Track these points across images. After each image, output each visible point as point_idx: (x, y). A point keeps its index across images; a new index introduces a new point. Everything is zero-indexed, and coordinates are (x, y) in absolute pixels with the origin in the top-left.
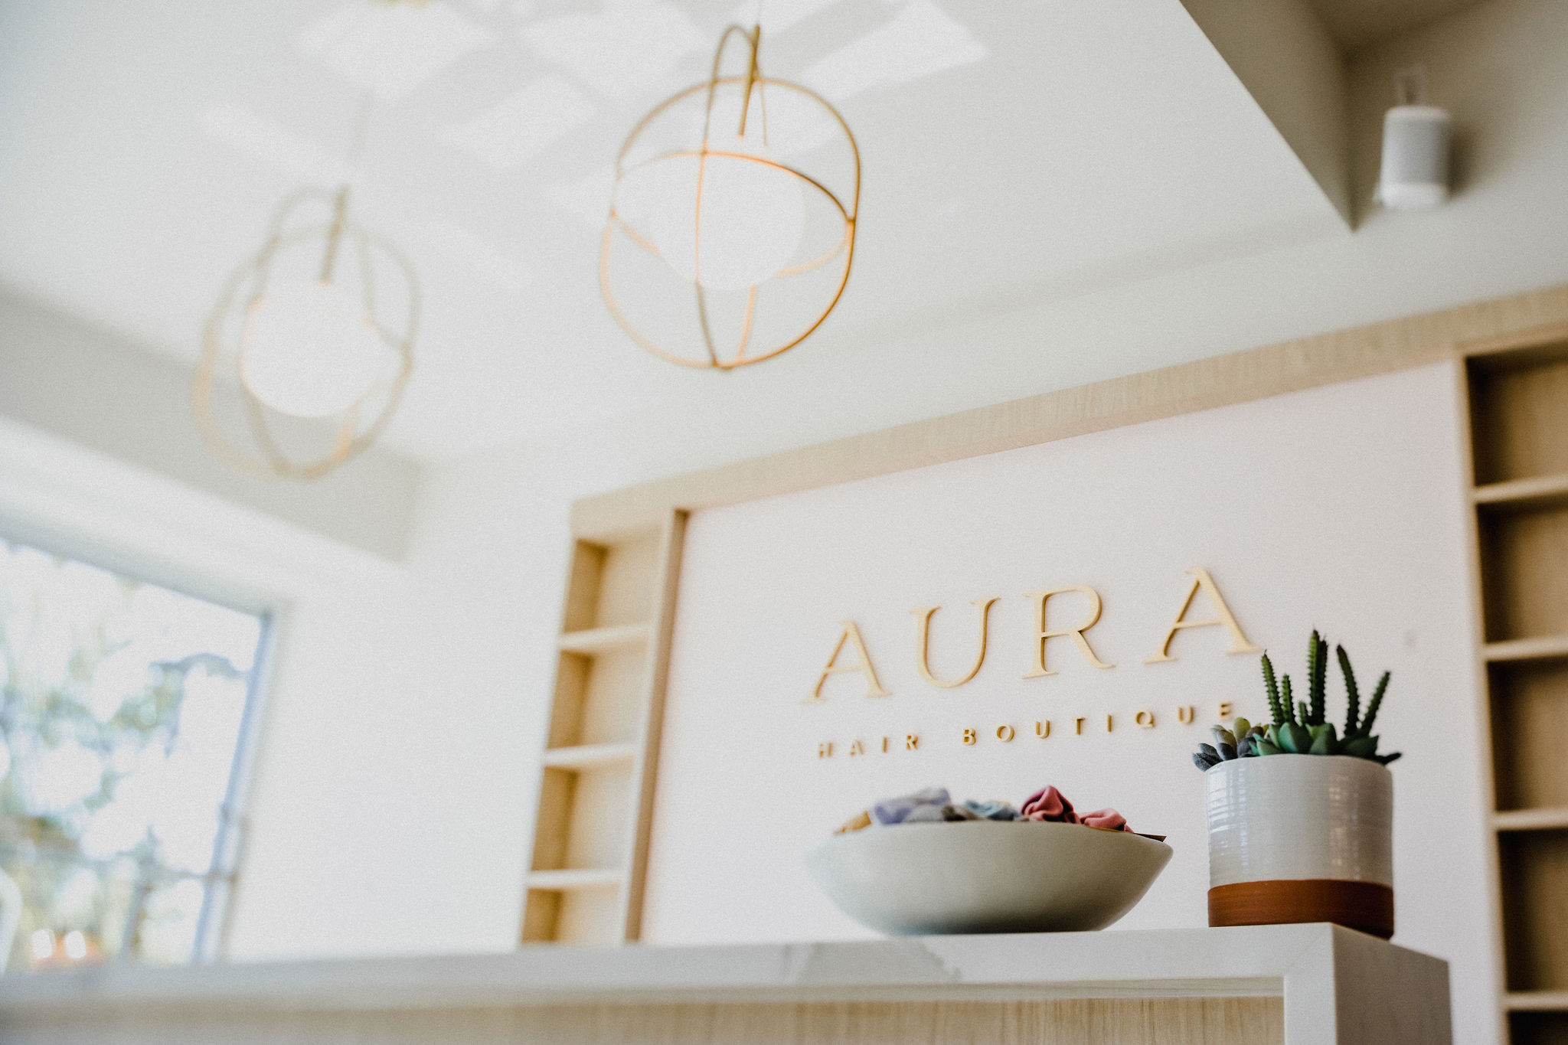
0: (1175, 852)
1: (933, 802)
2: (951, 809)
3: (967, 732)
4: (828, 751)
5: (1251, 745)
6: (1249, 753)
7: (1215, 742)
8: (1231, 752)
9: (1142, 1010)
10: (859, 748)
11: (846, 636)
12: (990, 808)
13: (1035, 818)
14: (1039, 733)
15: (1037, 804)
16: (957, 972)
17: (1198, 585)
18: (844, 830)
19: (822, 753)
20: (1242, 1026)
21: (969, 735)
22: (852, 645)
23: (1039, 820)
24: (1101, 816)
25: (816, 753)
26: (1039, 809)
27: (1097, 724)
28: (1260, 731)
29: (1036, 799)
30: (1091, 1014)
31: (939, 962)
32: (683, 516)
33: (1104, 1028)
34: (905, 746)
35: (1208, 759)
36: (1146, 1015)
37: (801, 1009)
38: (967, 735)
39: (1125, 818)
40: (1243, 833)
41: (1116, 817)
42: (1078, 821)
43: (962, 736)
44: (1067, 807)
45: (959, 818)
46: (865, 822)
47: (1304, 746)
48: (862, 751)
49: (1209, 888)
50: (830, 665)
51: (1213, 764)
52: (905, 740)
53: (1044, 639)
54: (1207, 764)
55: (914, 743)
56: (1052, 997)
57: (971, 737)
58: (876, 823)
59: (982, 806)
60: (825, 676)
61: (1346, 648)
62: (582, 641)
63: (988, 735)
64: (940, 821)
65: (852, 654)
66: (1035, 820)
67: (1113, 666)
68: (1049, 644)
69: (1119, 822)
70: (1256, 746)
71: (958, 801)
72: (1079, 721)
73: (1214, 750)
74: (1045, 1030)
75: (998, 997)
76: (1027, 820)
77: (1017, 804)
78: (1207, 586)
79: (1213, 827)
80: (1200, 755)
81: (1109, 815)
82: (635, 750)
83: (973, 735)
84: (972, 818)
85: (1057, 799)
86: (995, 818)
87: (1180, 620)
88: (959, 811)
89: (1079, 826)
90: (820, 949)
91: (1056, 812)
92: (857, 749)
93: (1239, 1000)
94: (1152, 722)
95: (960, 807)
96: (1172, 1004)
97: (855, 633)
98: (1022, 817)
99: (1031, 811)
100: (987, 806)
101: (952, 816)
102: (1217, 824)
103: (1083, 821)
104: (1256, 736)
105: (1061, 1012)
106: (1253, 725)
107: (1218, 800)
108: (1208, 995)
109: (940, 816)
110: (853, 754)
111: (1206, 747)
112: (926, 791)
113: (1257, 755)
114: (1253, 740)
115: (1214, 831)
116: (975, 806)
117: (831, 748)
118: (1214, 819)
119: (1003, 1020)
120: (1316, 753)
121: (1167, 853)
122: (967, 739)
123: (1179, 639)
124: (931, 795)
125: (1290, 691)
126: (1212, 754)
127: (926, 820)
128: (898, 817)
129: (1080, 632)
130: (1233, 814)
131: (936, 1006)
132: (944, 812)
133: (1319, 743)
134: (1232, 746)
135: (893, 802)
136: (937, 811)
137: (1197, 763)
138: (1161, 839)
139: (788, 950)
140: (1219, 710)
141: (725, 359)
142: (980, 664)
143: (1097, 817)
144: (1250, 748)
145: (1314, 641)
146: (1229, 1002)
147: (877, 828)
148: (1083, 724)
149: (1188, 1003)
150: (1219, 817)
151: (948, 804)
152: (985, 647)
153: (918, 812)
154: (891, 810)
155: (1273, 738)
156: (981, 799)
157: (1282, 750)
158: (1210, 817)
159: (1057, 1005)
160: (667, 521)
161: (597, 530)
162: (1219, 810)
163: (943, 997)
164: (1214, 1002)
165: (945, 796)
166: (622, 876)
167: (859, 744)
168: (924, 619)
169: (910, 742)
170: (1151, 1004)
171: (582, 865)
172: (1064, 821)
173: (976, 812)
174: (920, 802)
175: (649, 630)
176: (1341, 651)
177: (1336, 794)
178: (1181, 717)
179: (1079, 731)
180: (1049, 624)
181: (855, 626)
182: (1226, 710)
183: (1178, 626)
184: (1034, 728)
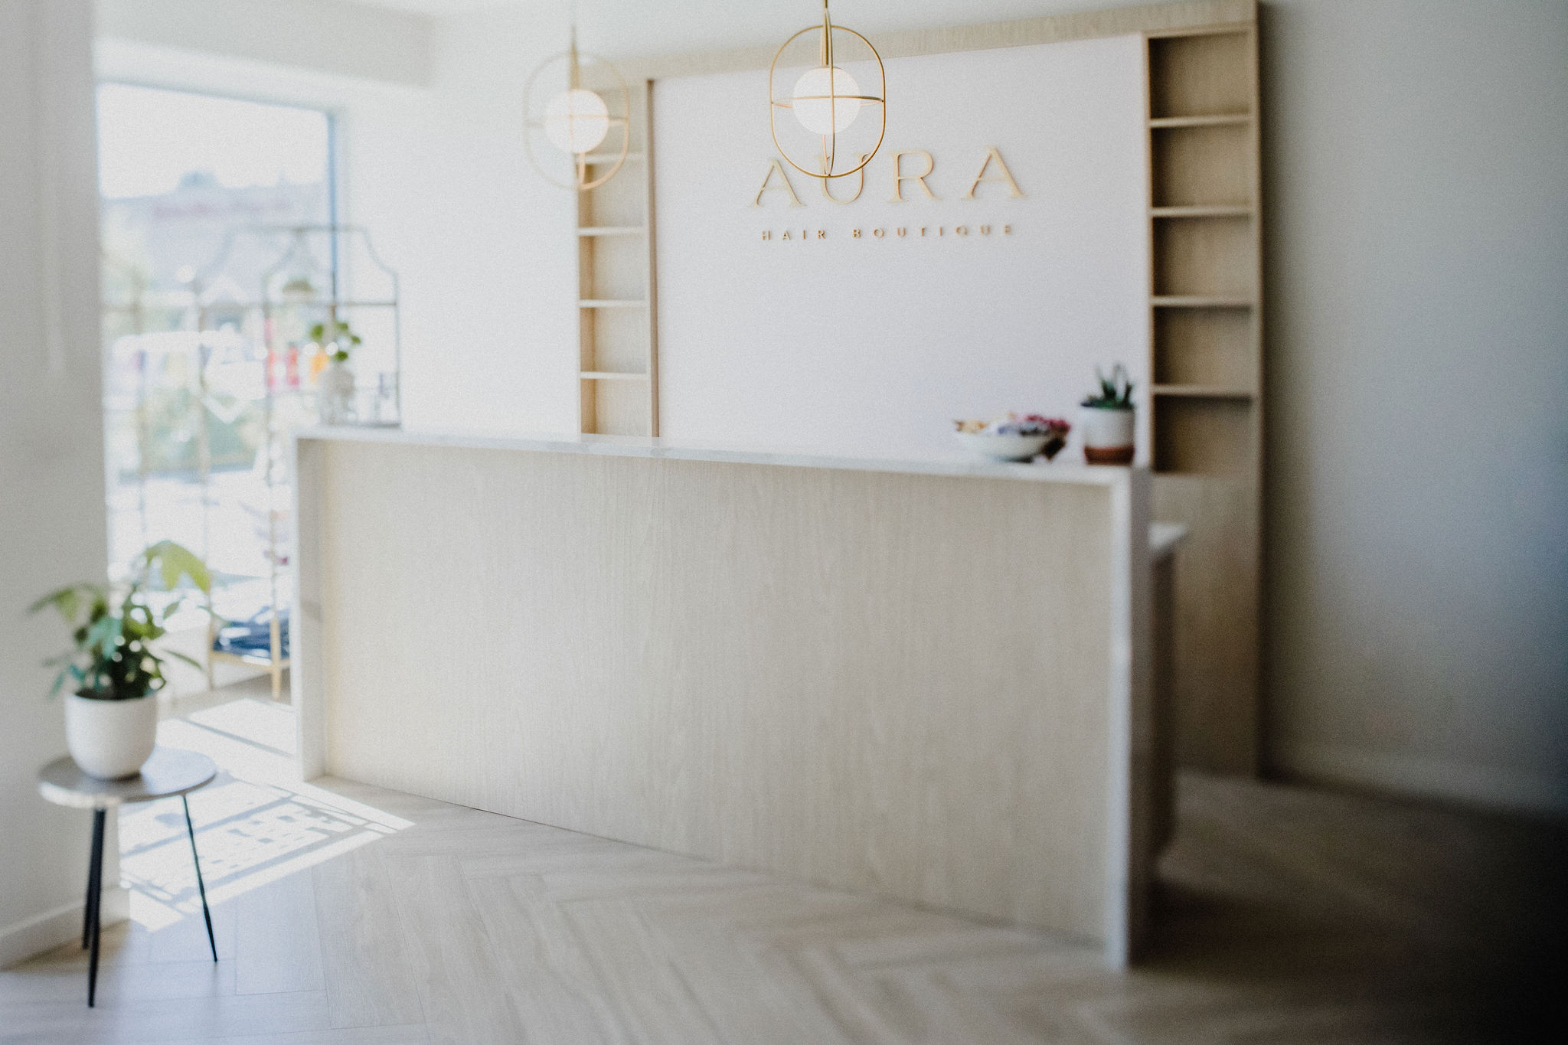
3: (855, 230)
4: (768, 236)
11: (773, 167)
14: (899, 234)
17: (990, 157)
19: (764, 237)
22: (778, 173)
25: (761, 237)
27: (933, 233)
32: (651, 83)
34: (817, 236)
38: (856, 233)
43: (853, 232)
48: (790, 238)
50: (764, 186)
52: (817, 233)
53: (899, 181)
55: (823, 235)
60: (762, 192)
62: (593, 159)
63: (868, 234)
65: (778, 179)
67: (941, 200)
68: (902, 183)
72: (923, 229)
78: (996, 158)
82: (644, 231)
83: (859, 233)
87: (980, 176)
92: (787, 237)
94: (966, 233)
97: (779, 165)
110: (785, 239)
122: (855, 236)
123: (979, 185)
129: (922, 178)
140: (1004, 229)
142: (860, 195)
148: (926, 231)
152: (863, 182)
160: (644, 87)
167: (788, 233)
169: (820, 234)
175: (643, 157)
178: (983, 231)
179: (923, 235)
180: (901, 173)
181: (778, 162)
182: (1008, 230)
183: (979, 179)
184: (896, 231)
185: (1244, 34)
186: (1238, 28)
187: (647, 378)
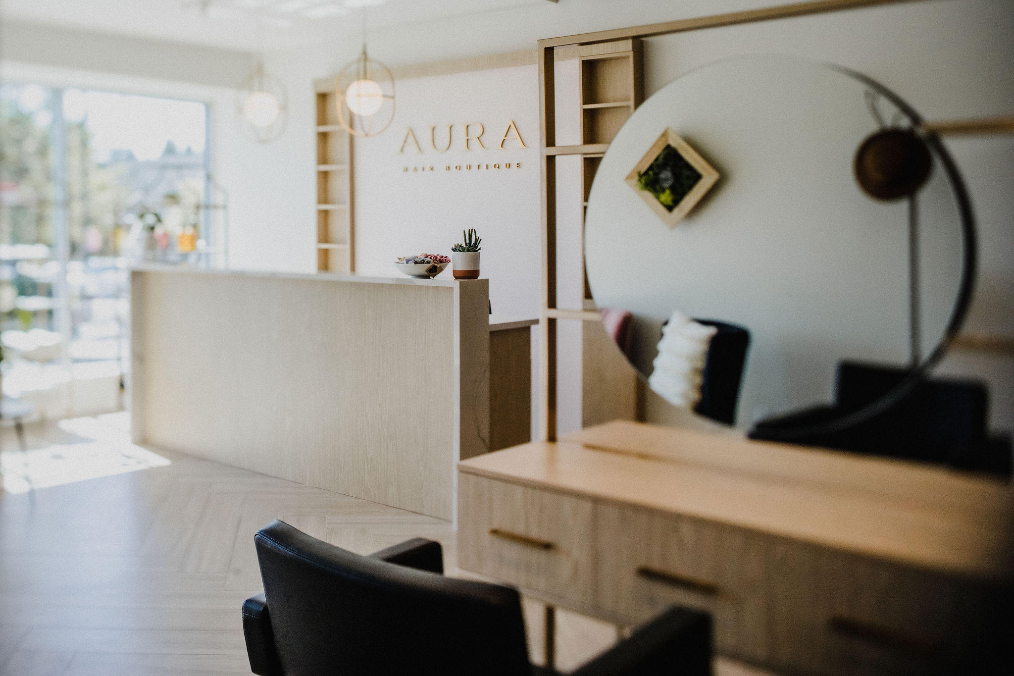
4: (406, 170)
11: (408, 133)
14: (467, 168)
17: (510, 126)
19: (404, 171)
22: (411, 136)
27: (483, 167)
34: (429, 170)
43: (446, 168)
48: (416, 171)
50: (405, 142)
52: (428, 168)
53: (467, 140)
55: (432, 169)
57: (448, 168)
60: (403, 147)
62: (323, 129)
63: (453, 168)
65: (411, 139)
67: (487, 150)
68: (469, 142)
72: (479, 166)
78: (513, 126)
82: (346, 167)
87: (506, 136)
94: (498, 168)
97: (411, 131)
110: (413, 171)
123: (506, 142)
129: (478, 138)
140: (516, 165)
142: (450, 145)
152: (450, 140)
161: (323, 89)
166: (347, 207)
167: (416, 168)
168: (432, 129)
171: (333, 203)
175: (346, 127)
178: (506, 166)
179: (479, 168)
180: (469, 134)
182: (518, 165)
183: (505, 138)
184: (466, 166)
185: (628, 57)
186: (624, 55)
187: (348, 247)
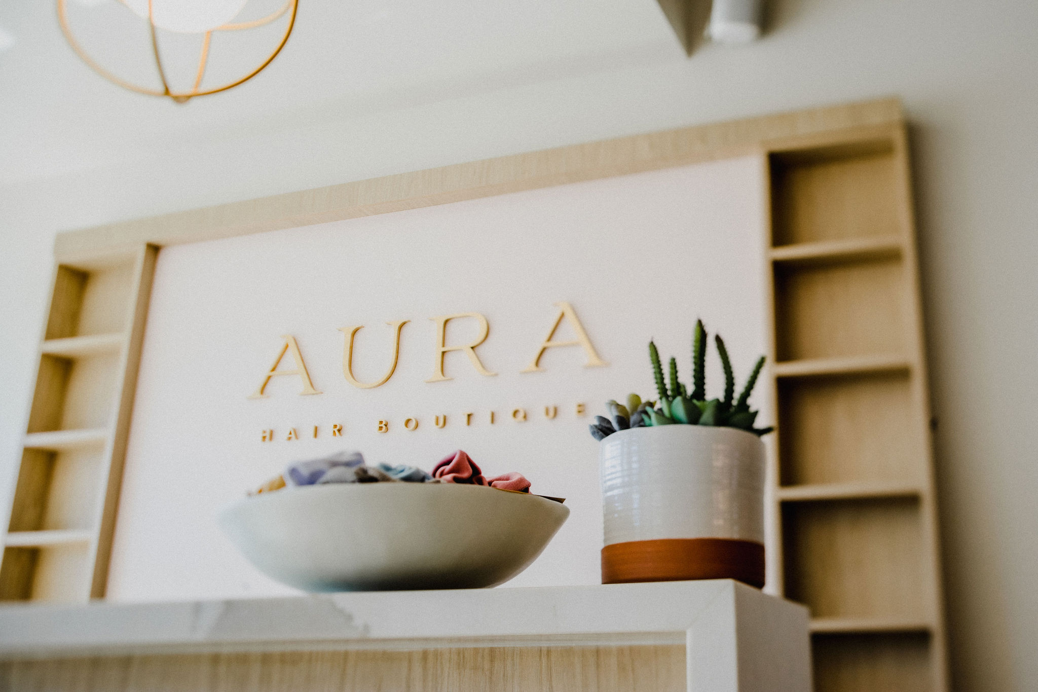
0: (571, 513)
1: (348, 464)
2: (365, 471)
3: (381, 422)
4: (269, 436)
5: (645, 417)
6: (642, 424)
7: (611, 416)
8: (624, 423)
9: (540, 656)
10: (294, 434)
11: (287, 346)
12: (402, 471)
13: (444, 480)
14: (437, 423)
15: (448, 468)
16: (366, 628)
17: (563, 315)
18: (260, 491)
19: (264, 438)
20: (633, 670)
21: (382, 425)
22: (292, 354)
23: (449, 482)
24: (507, 479)
25: (260, 438)
26: (449, 473)
27: (482, 419)
28: (651, 405)
29: (447, 463)
30: (492, 661)
31: (349, 618)
32: (154, 250)
33: (504, 675)
34: (332, 432)
35: (604, 430)
36: (543, 661)
37: (215, 659)
38: (381, 425)
39: (531, 482)
40: (636, 496)
41: (522, 480)
42: (486, 483)
43: (377, 425)
44: (476, 471)
45: (372, 480)
46: (280, 485)
47: (694, 418)
48: (297, 437)
49: (602, 546)
50: (273, 370)
51: (607, 434)
52: (332, 429)
53: (444, 353)
54: (603, 434)
55: (339, 431)
56: (455, 646)
57: (384, 427)
58: (290, 484)
59: (395, 469)
60: (269, 378)
61: (723, 337)
62: (62, 347)
63: (398, 426)
64: (353, 482)
65: (291, 361)
66: (445, 482)
67: (496, 375)
68: (447, 357)
69: (524, 485)
70: (649, 417)
71: (372, 463)
72: (469, 416)
73: (609, 422)
74: (449, 676)
75: (405, 648)
76: (438, 482)
77: (428, 468)
78: (570, 316)
79: (606, 491)
80: (596, 426)
81: (514, 479)
82: (108, 434)
83: (386, 425)
84: (385, 479)
85: (467, 463)
86: (408, 479)
87: (549, 339)
88: (371, 473)
89: (486, 487)
90: (230, 606)
91: (466, 475)
92: (293, 435)
93: (631, 649)
94: (525, 417)
95: (374, 469)
96: (568, 652)
97: (294, 345)
98: (434, 480)
99: (442, 474)
100: (400, 469)
101: (365, 478)
102: (611, 488)
103: (490, 483)
104: (648, 409)
105: (464, 659)
106: (644, 400)
107: (614, 467)
108: (602, 643)
109: (354, 478)
110: (290, 438)
111: (602, 419)
112: (341, 454)
113: (650, 425)
114: (646, 413)
115: (609, 494)
116: (388, 469)
117: (272, 433)
118: (609, 483)
119: (410, 669)
120: (705, 424)
121: (566, 513)
122: (381, 428)
123: (546, 355)
124: (346, 458)
125: (676, 372)
126: (608, 426)
127: (341, 481)
128: (313, 479)
129: (472, 348)
130: (626, 479)
131: (346, 654)
132: (357, 473)
133: (707, 415)
134: (625, 417)
135: (307, 464)
136: (350, 473)
137: (593, 433)
138: (561, 501)
139: (198, 608)
140: (576, 410)
141: (175, 90)
142: (393, 372)
143: (503, 480)
144: (642, 420)
145: (699, 328)
146: (621, 651)
147: (292, 490)
148: (472, 418)
149: (583, 652)
150: (614, 482)
151: (362, 466)
152: (397, 358)
153: (332, 473)
154: (305, 472)
155: (666, 412)
156: (394, 464)
157: (673, 420)
158: (605, 482)
159: (460, 653)
160: (140, 253)
161: (77, 258)
162: (614, 476)
163: (353, 648)
164: (607, 651)
165: (359, 459)
166: (92, 535)
167: (295, 431)
168: (349, 336)
169: (336, 430)
170: (549, 651)
171: (56, 527)
172: (472, 483)
173: (390, 475)
174: (334, 464)
175: (123, 339)
176: (718, 339)
177: (720, 462)
178: (547, 413)
179: (469, 423)
180: (448, 342)
181: (295, 340)
182: (581, 409)
183: (547, 345)
184: (434, 419)
